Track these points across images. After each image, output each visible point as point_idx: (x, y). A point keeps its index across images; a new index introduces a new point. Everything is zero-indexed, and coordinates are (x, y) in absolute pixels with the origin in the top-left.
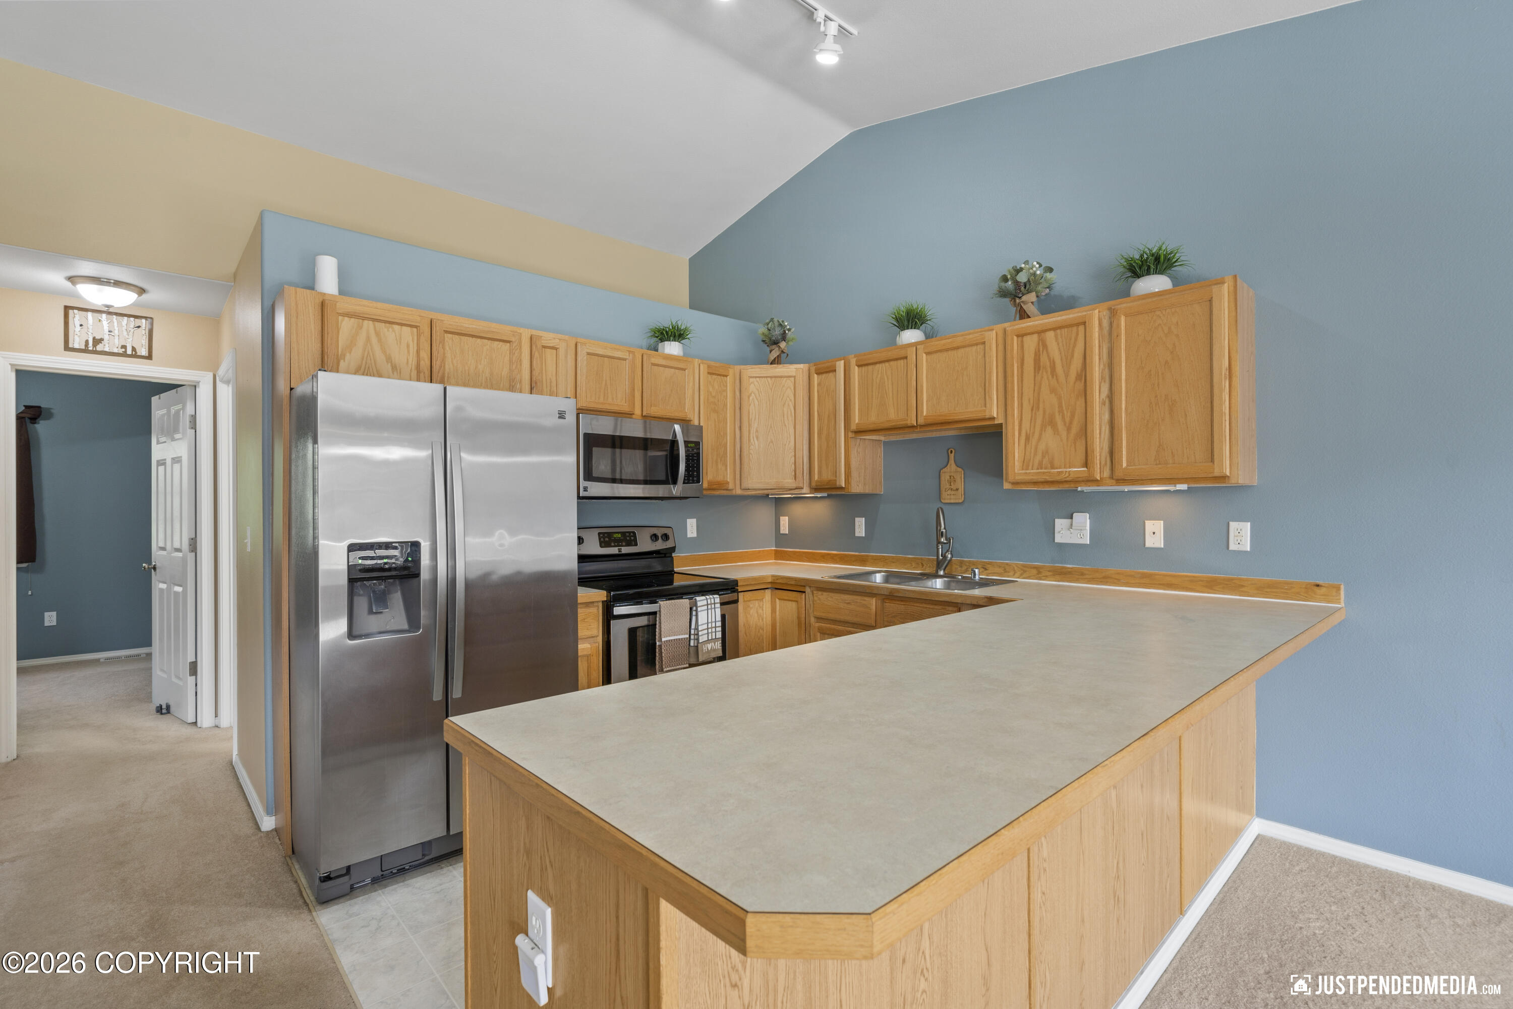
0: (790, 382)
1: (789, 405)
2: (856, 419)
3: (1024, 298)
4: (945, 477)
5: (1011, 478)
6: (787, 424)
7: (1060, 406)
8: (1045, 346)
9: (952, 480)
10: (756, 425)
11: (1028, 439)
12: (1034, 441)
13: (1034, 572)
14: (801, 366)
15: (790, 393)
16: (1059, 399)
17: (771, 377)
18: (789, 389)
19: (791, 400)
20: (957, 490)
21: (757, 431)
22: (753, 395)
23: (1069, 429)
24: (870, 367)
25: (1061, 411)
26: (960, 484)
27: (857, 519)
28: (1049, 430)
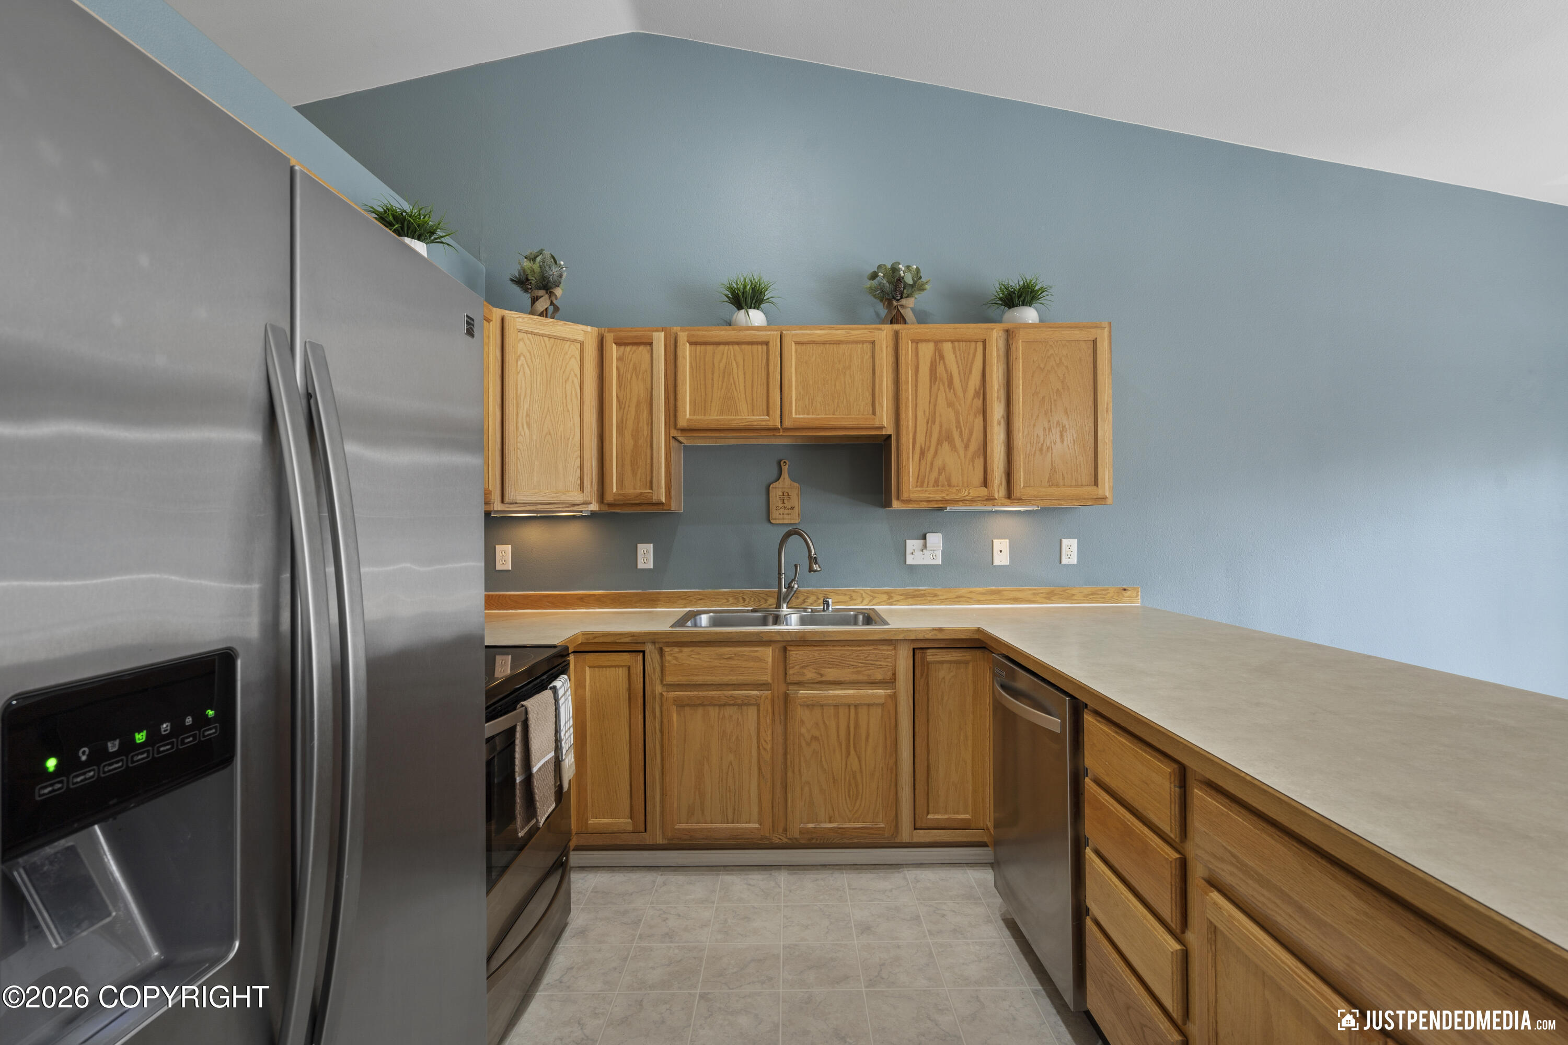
0: (575, 350)
1: (573, 381)
2: (686, 415)
3: (903, 301)
4: (776, 493)
5: (905, 496)
6: (570, 409)
7: (958, 422)
8: (942, 357)
9: (785, 496)
10: (527, 406)
11: (922, 454)
12: (929, 456)
13: (885, 597)
14: (589, 329)
15: (575, 365)
16: (957, 413)
17: (549, 337)
18: (573, 359)
19: (576, 375)
20: (793, 508)
21: (528, 415)
22: (522, 358)
23: (967, 447)
24: (710, 348)
25: (958, 427)
26: (796, 501)
27: (640, 547)
28: (946, 446)
